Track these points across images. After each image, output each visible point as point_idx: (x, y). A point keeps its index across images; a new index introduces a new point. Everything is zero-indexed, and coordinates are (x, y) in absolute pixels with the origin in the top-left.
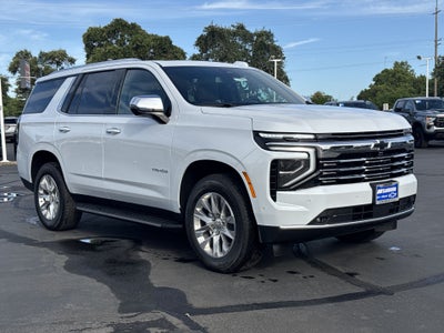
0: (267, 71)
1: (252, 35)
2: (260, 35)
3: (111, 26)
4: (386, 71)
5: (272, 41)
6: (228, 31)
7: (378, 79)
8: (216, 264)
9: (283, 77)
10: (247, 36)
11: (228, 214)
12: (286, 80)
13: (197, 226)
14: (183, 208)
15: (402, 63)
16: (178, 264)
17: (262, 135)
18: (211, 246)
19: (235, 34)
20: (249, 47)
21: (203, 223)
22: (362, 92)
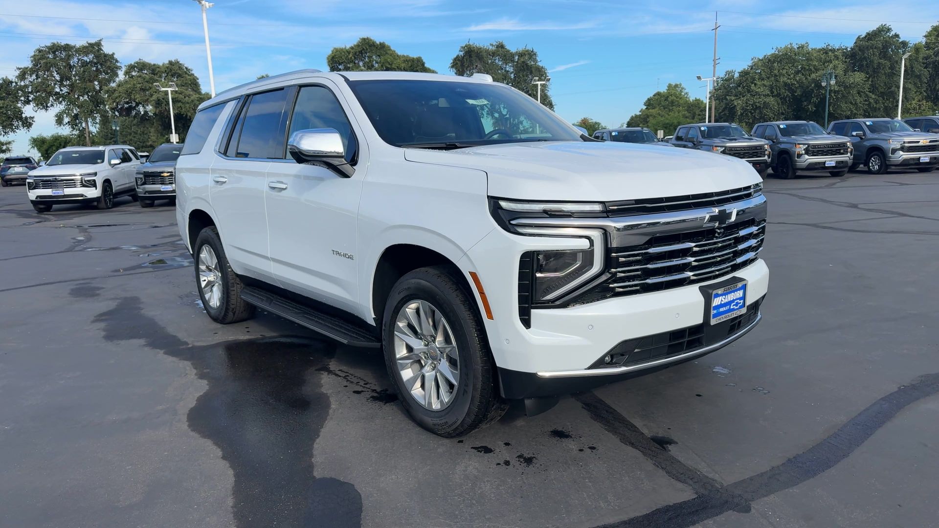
0: (530, 95)
1: (513, 55)
2: (521, 55)
3: (358, 46)
4: (658, 94)
5: (535, 61)
6: (487, 51)
7: (649, 103)
8: (429, 420)
9: (547, 101)
10: (507, 56)
11: (447, 340)
12: (551, 106)
13: (401, 352)
14: (379, 318)
15: (676, 86)
16: (378, 404)
17: (503, 204)
18: (423, 386)
19: (494, 54)
20: (510, 68)
21: (410, 349)
22: (632, 118)
